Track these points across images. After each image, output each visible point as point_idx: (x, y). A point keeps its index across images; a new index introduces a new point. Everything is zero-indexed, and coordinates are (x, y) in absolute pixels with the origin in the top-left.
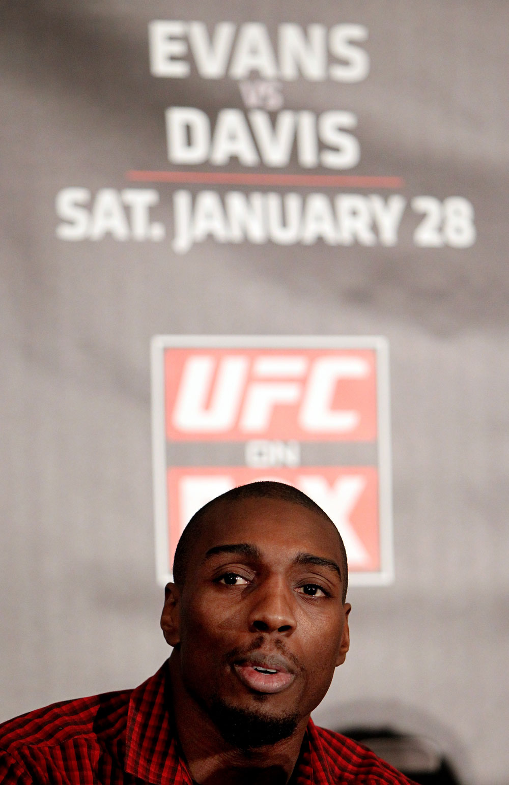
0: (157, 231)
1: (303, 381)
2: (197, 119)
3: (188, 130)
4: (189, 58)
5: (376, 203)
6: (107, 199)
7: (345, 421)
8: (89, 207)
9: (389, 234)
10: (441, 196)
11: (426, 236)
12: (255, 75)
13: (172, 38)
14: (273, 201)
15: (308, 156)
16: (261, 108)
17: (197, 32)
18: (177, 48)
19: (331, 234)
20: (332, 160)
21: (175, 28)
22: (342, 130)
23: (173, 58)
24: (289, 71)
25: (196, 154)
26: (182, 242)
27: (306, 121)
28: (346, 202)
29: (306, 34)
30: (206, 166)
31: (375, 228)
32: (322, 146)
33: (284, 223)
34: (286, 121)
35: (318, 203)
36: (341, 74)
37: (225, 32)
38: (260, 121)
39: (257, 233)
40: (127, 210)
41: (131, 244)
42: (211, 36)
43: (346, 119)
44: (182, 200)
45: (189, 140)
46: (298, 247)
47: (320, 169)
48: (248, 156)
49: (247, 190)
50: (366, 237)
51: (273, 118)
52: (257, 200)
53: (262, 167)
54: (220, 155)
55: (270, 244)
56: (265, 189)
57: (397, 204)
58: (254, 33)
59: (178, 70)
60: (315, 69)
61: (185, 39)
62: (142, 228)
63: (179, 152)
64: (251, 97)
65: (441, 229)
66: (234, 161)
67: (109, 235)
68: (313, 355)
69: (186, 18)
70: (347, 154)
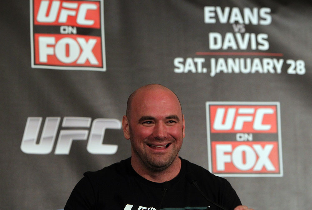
0: (205, 70)
1: (254, 115)
2: (219, 36)
3: (216, 40)
4: (216, 17)
5: (275, 61)
6: (189, 61)
7: (267, 128)
8: (184, 63)
9: (279, 70)
10: (296, 60)
11: (291, 71)
12: (237, 23)
13: (211, 12)
15: (254, 46)
16: (239, 32)
17: (219, 10)
18: (213, 15)
19: (261, 71)
20: (261, 48)
21: (212, 9)
22: (264, 39)
23: (211, 18)
24: (247, 22)
25: (218, 46)
26: (213, 74)
27: (253, 36)
28: (265, 61)
29: (252, 11)
30: (221, 50)
31: (275, 68)
32: (258, 44)
33: (246, 67)
34: (247, 36)
35: (257, 61)
36: (263, 23)
37: (227, 10)
38: (239, 36)
39: (237, 70)
40: (196, 64)
41: (197, 73)
42: (223, 11)
43: (265, 36)
44: (213, 61)
45: (216, 43)
46: (250, 74)
47: (257, 50)
48: (234, 47)
49: (234, 59)
50: (272, 71)
51: (243, 36)
53: (239, 49)
54: (225, 47)
55: (241, 73)
56: (239, 57)
57: (281, 61)
58: (236, 11)
59: (213, 21)
60: (255, 21)
61: (215, 12)
62: (200, 70)
63: (212, 46)
64: (236, 29)
65: (295, 69)
66: (230, 48)
67: (190, 71)
68: (256, 107)
69: (215, 5)
70: (266, 46)
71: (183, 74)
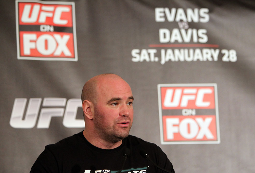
0: (157, 59)
1: (196, 94)
2: (167, 31)
3: (165, 34)
4: (165, 17)
5: (213, 51)
6: (144, 52)
7: (207, 104)
8: (140, 54)
9: (216, 58)
10: (229, 49)
11: (225, 59)
12: (181, 21)
13: (161, 12)
14: (186, 51)
15: (195, 40)
16: (183, 28)
17: (167, 10)
18: (162, 15)
19: (201, 59)
20: (201, 41)
21: (162, 10)
22: (203, 34)
23: (161, 17)
24: (190, 20)
25: (167, 40)
26: (163, 62)
27: (195, 31)
28: (205, 51)
29: (193, 11)
30: (169, 43)
31: (212, 57)
32: (199, 37)
33: (189, 56)
34: (190, 31)
35: (198, 51)
36: (202, 20)
37: (174, 10)
38: (183, 31)
39: (182, 59)
40: (149, 54)
41: (150, 62)
42: (170, 11)
43: (204, 31)
44: (163, 52)
45: (165, 37)
46: (192, 62)
47: (198, 43)
48: (180, 40)
49: (179, 49)
50: (210, 59)
51: (186, 31)
52: (182, 51)
53: (183, 42)
54: (173, 40)
55: (185, 61)
56: (184, 48)
57: (217, 51)
58: (181, 11)
59: (163, 20)
60: (196, 20)
61: (164, 12)
62: (153, 59)
63: (162, 40)
64: (181, 25)
65: (229, 57)
66: (176, 41)
67: (145, 60)
68: (198, 88)
69: (164, 7)
70: (205, 39)
71: (139, 62)
